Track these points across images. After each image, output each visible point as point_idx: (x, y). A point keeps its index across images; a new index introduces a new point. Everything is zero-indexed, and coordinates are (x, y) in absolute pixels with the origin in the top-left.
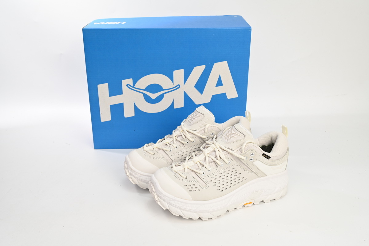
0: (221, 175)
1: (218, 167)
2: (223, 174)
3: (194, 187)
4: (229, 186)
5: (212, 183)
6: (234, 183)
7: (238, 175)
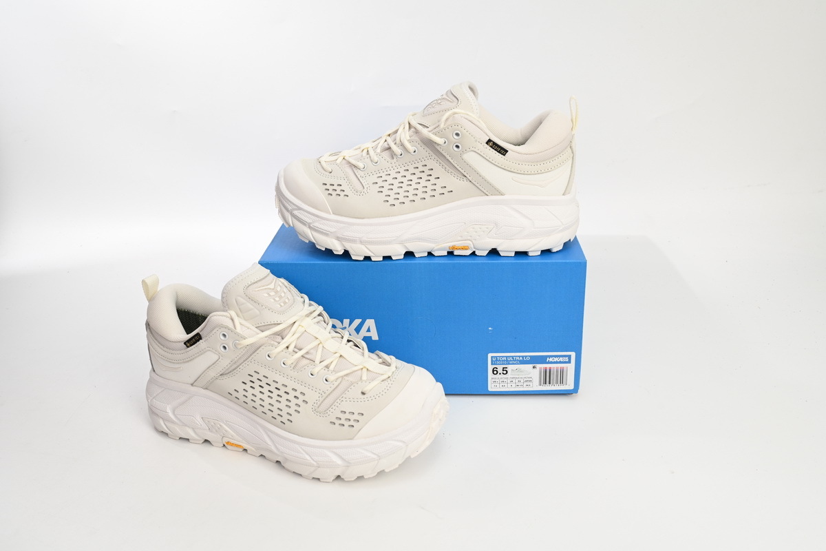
0: (399, 176)
1: (395, 159)
2: (403, 173)
3: (339, 189)
4: (412, 198)
5: (376, 188)
6: (421, 195)
7: (433, 181)
